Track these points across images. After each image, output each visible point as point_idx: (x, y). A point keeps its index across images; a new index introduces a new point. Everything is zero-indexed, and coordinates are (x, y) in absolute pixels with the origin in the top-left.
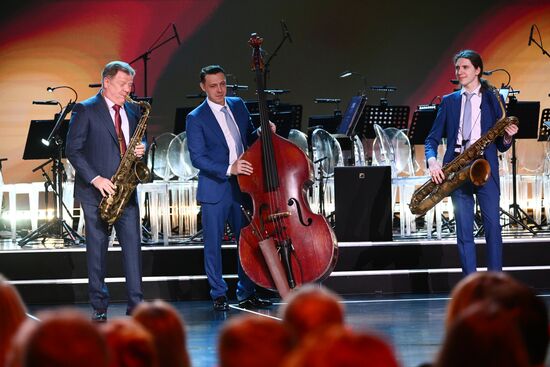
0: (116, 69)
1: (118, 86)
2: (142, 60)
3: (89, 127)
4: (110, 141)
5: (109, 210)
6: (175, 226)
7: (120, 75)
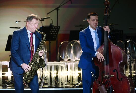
0: (32, 17)
1: (33, 25)
2: (56, 10)
3: (20, 41)
4: (27, 48)
5: (27, 77)
6: (69, 79)
7: (34, 20)
